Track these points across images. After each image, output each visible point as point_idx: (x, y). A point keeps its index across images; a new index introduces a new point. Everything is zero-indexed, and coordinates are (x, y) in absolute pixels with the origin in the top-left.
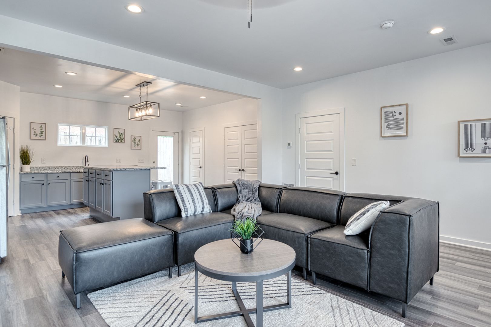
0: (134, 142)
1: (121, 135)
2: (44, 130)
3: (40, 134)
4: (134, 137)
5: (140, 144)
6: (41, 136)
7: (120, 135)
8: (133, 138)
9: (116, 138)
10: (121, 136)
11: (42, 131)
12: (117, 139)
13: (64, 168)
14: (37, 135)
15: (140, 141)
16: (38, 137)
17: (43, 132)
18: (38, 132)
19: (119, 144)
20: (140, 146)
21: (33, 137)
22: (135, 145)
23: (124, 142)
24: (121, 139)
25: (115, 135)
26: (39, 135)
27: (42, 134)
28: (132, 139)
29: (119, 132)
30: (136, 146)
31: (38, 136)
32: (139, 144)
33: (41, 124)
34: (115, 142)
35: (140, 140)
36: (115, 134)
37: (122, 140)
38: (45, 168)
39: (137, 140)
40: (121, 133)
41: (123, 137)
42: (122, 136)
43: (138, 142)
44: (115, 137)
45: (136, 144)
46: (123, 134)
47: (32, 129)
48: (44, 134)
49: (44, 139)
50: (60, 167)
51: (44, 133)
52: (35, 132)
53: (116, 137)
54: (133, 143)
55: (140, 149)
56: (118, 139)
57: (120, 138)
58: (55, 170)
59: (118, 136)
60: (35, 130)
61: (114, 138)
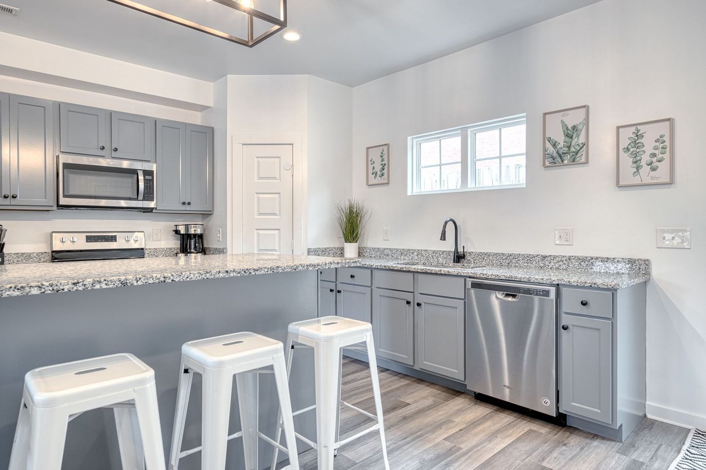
0: (635, 155)
1: (570, 133)
2: (385, 162)
3: (381, 171)
4: (633, 129)
5: (667, 156)
6: (383, 175)
7: (567, 135)
8: (629, 133)
9: (551, 149)
10: (572, 138)
11: (383, 163)
12: (555, 154)
13: (416, 254)
14: (376, 174)
15: (667, 144)
16: (378, 180)
17: (385, 165)
18: (378, 168)
19: (567, 174)
20: (664, 167)
21: (372, 181)
22: (638, 168)
23: (583, 160)
24: (572, 149)
25: (549, 140)
26: (379, 173)
27: (383, 169)
28: (625, 143)
29: (562, 122)
30: (645, 169)
31: (378, 176)
32: (659, 161)
33: (382, 147)
34: (547, 164)
35: (667, 138)
36: (547, 136)
37: (577, 153)
38: (386, 252)
39: (649, 144)
40: (574, 127)
41: (582, 140)
42: (578, 136)
43: (657, 152)
44: (548, 145)
45: (643, 163)
46: (580, 127)
47: (370, 162)
48: (385, 171)
49: (386, 181)
50: (409, 250)
51: (386, 167)
52: (374, 168)
53: (554, 145)
54: (627, 160)
55: (668, 180)
56: (561, 152)
57: (569, 147)
58: (402, 257)
59: (561, 139)
60: (374, 162)
61: (545, 150)
